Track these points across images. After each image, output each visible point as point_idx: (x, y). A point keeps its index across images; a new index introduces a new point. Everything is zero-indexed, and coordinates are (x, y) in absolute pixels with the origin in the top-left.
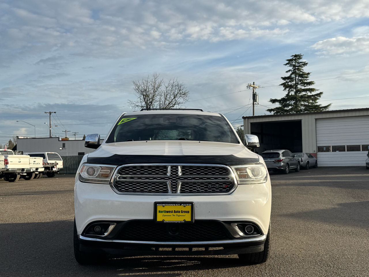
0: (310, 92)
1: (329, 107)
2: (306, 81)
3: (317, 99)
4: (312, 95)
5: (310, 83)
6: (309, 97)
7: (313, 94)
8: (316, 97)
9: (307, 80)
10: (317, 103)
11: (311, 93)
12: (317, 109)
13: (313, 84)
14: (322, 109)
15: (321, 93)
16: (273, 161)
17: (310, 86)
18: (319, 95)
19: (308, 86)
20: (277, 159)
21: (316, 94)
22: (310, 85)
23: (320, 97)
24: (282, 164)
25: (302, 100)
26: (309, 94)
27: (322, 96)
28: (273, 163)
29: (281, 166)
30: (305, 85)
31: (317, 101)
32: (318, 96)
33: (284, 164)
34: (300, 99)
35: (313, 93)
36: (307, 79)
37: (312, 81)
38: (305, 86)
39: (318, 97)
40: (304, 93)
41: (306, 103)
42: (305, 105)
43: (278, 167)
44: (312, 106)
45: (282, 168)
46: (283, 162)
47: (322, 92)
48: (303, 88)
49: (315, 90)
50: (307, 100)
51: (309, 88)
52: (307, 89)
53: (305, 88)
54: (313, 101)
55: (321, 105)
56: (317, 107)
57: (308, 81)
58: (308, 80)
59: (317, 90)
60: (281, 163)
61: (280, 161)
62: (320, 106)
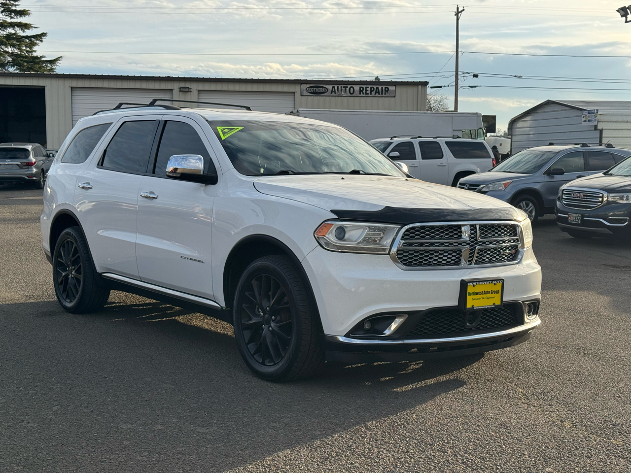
0: (22, 29)
1: (59, 62)
2: (14, 8)
3: (36, 44)
4: (27, 37)
5: (23, 13)
6: (20, 39)
7: (29, 35)
8: (33, 41)
9: (16, 5)
10: (35, 51)
11: (23, 32)
12: (35, 63)
13: (28, 14)
14: (44, 65)
15: (44, 34)
16: (17, 164)
17: (21, 18)
18: (40, 37)
19: (17, 18)
20: (25, 161)
21: (35, 34)
22: (21, 16)
23: (41, 41)
24: (35, 170)
25: (9, 44)
26: (20, 33)
27: (44, 39)
28: (18, 167)
29: (32, 174)
30: (11, 14)
31: (35, 48)
32: (37, 40)
33: (37, 170)
34: (5, 42)
35: (28, 33)
36: (16, 3)
37: (27, 9)
38: (12, 18)
39: (38, 42)
40: (11, 30)
41: (16, 51)
42: (12, 55)
43: (28, 177)
44: (26, 57)
45: (34, 178)
46: (36, 167)
47: (45, 32)
48: (9, 20)
49: (32, 27)
50: (18, 45)
51: (20, 23)
52: (17, 23)
53: (13, 20)
54: (26, 47)
55: (44, 57)
56: (36, 60)
57: (18, 8)
58: (17, 5)
59: (34, 27)
60: (32, 168)
61: (30, 164)
62: (43, 59)
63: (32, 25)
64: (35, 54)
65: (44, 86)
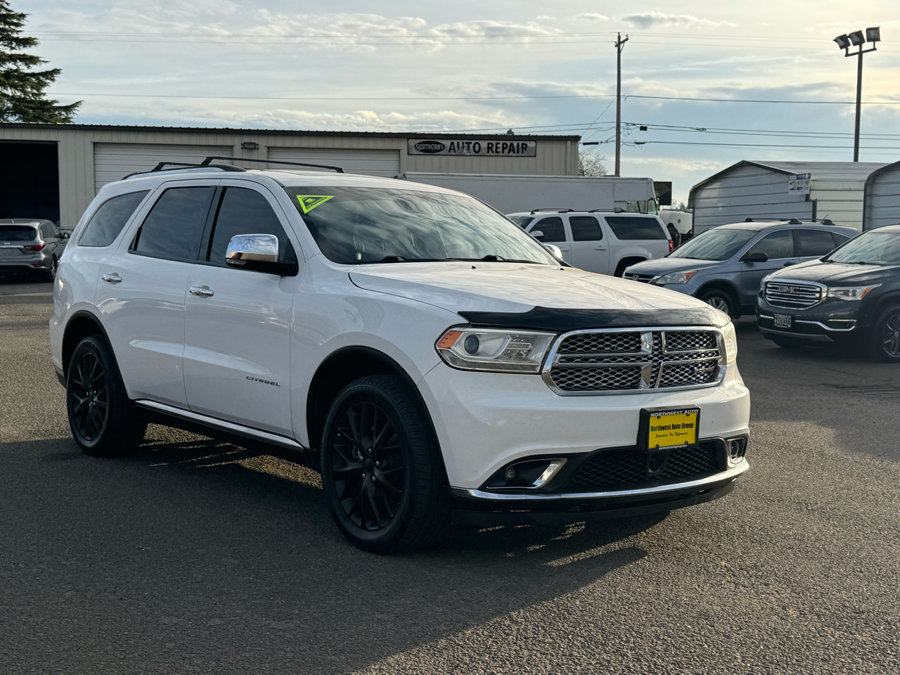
0: (26, 64)
1: (77, 108)
2: (15, 35)
3: (45, 84)
4: (33, 75)
5: (27, 42)
6: (24, 78)
7: (36, 72)
8: (41, 81)
9: (18, 31)
10: (44, 94)
11: (29, 67)
12: (44, 110)
13: (35, 44)
14: (57, 112)
15: (56, 71)
16: (19, 248)
17: (25, 48)
18: (51, 74)
19: (20, 49)
20: (30, 243)
21: (44, 71)
22: (24, 46)
23: (53, 80)
24: (43, 256)
25: (9, 84)
26: (24, 69)
27: (57, 77)
28: (20, 252)
29: (40, 261)
30: (11, 44)
31: (44, 90)
32: (47, 79)
33: (47, 256)
34: (4, 82)
35: (35, 69)
36: (19, 29)
37: (33, 37)
38: (12, 48)
39: (48, 81)
40: (11, 66)
41: (18, 94)
42: (12, 98)
43: (33, 265)
44: (32, 102)
45: (43, 267)
46: (45, 252)
47: (58, 68)
48: (8, 51)
49: (40, 61)
50: (21, 86)
51: (24, 55)
52: (19, 55)
53: (14, 52)
54: (32, 88)
55: (57, 102)
56: (46, 106)
57: (21, 36)
58: (21, 31)
59: (43, 61)
60: (39, 253)
61: (37, 248)
62: (55, 105)
63: (40, 59)
64: (44, 98)
65: (56, 142)
